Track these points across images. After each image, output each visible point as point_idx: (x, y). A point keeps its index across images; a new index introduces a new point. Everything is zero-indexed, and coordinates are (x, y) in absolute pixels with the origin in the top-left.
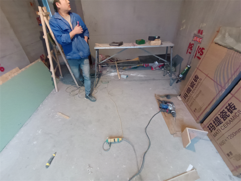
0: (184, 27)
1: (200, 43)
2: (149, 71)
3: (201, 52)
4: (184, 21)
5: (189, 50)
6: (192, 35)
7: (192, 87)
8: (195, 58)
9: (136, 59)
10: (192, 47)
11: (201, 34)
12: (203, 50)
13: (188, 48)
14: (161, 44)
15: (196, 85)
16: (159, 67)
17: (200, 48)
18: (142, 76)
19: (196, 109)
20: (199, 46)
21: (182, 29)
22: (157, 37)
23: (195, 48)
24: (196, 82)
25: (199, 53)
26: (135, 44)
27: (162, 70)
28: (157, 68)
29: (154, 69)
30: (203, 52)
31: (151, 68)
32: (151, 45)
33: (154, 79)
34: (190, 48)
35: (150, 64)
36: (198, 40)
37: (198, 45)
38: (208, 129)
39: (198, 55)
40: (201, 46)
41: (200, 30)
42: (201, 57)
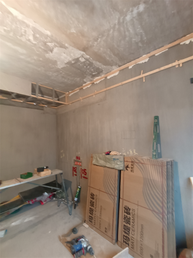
0: (64, 156)
1: (81, 166)
2: (39, 209)
3: (84, 173)
4: (62, 151)
5: (75, 173)
6: (73, 161)
7: (92, 206)
8: (81, 178)
9: (17, 197)
10: (76, 170)
11: (79, 159)
12: (86, 171)
13: (73, 171)
14: (52, 173)
15: (95, 202)
16: (50, 197)
17: (83, 170)
18: (31, 218)
19: (106, 228)
20: (81, 169)
21: (62, 157)
22: (45, 167)
23: (79, 170)
24: (94, 199)
25: (83, 173)
26: (20, 179)
27: (55, 201)
28: (48, 200)
29: (44, 203)
30: (85, 172)
31: (41, 202)
32: (41, 177)
33: (49, 216)
34: (74, 171)
35: (38, 199)
36: (78, 164)
37: (80, 167)
38: (125, 243)
39: (83, 175)
40: (83, 168)
41: (77, 157)
42: (86, 176)
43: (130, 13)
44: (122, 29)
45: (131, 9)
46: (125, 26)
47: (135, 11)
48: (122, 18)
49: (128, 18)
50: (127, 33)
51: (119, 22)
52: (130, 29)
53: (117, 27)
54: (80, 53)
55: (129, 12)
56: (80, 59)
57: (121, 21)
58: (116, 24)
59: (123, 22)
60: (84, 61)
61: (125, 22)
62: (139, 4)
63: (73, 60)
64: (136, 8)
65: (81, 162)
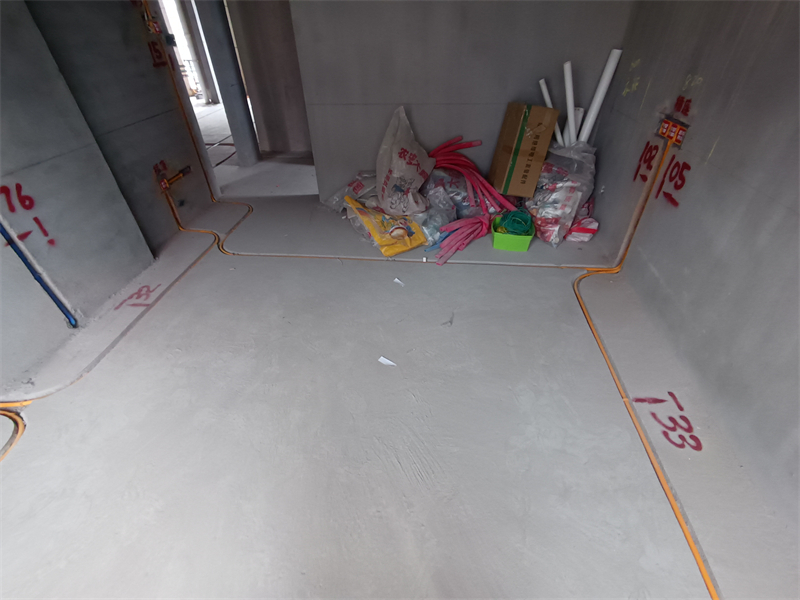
0: (635, 86)
1: (678, 144)
4: (635, 64)
5: (643, 170)
6: (658, 115)
8: (657, 197)
10: (652, 158)
11: (686, 112)
13: (640, 160)
17: (677, 164)
20: (674, 157)
21: (627, 90)
25: (671, 179)
30: (683, 179)
34: (645, 162)
37: (672, 152)
39: (668, 187)
40: (680, 159)
41: (683, 98)
42: (676, 195)
65: (687, 126)
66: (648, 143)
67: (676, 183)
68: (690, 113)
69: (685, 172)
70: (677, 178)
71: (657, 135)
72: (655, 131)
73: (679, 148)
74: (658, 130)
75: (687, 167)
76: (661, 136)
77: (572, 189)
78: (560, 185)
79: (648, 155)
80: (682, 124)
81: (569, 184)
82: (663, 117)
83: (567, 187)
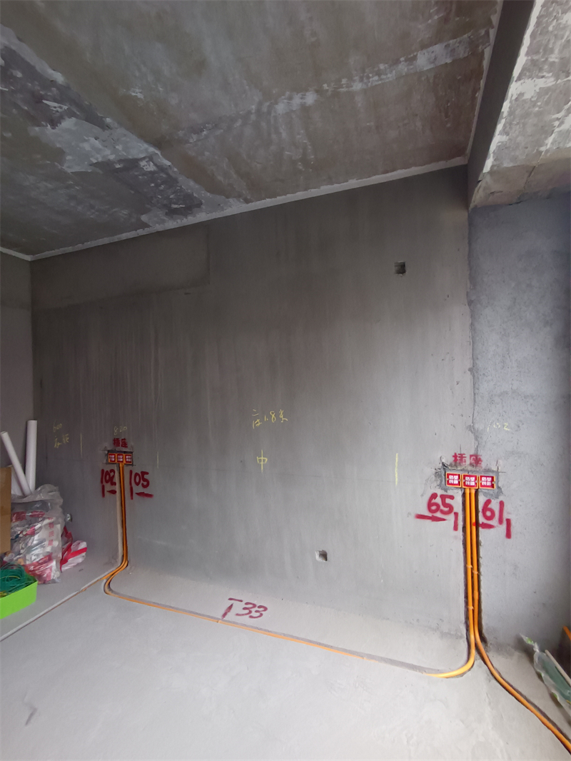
1: (130, 464)
4: (58, 427)
8: (132, 498)
10: (111, 478)
11: (125, 445)
13: (102, 482)
17: (137, 474)
20: (131, 472)
21: (59, 444)
25: (137, 484)
30: (147, 480)
34: (107, 482)
36: (121, 460)
39: (138, 489)
41: (118, 439)
42: (146, 491)
43: (285, 101)
44: (264, 124)
45: (288, 93)
46: (272, 122)
47: (297, 100)
48: (268, 104)
49: (281, 108)
50: (274, 136)
51: (258, 111)
52: (282, 131)
53: (253, 117)
54: (146, 150)
55: (283, 97)
56: (143, 163)
57: (265, 109)
58: (253, 111)
59: (269, 113)
60: (152, 170)
61: (273, 114)
62: (307, 90)
63: (120, 161)
64: (300, 95)
65: (132, 453)
66: (103, 471)
67: (143, 484)
68: (129, 445)
69: (146, 476)
70: (142, 482)
71: (107, 463)
72: (105, 461)
73: (132, 465)
74: (107, 460)
75: (144, 473)
76: (113, 463)
77: (51, 525)
78: (38, 526)
79: (107, 477)
80: (125, 452)
81: (47, 521)
82: (106, 452)
83: (45, 525)
